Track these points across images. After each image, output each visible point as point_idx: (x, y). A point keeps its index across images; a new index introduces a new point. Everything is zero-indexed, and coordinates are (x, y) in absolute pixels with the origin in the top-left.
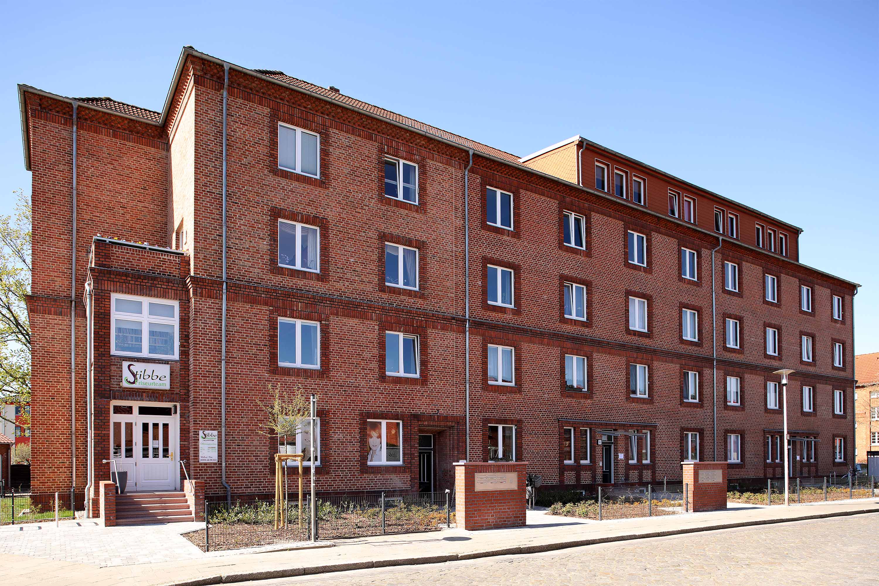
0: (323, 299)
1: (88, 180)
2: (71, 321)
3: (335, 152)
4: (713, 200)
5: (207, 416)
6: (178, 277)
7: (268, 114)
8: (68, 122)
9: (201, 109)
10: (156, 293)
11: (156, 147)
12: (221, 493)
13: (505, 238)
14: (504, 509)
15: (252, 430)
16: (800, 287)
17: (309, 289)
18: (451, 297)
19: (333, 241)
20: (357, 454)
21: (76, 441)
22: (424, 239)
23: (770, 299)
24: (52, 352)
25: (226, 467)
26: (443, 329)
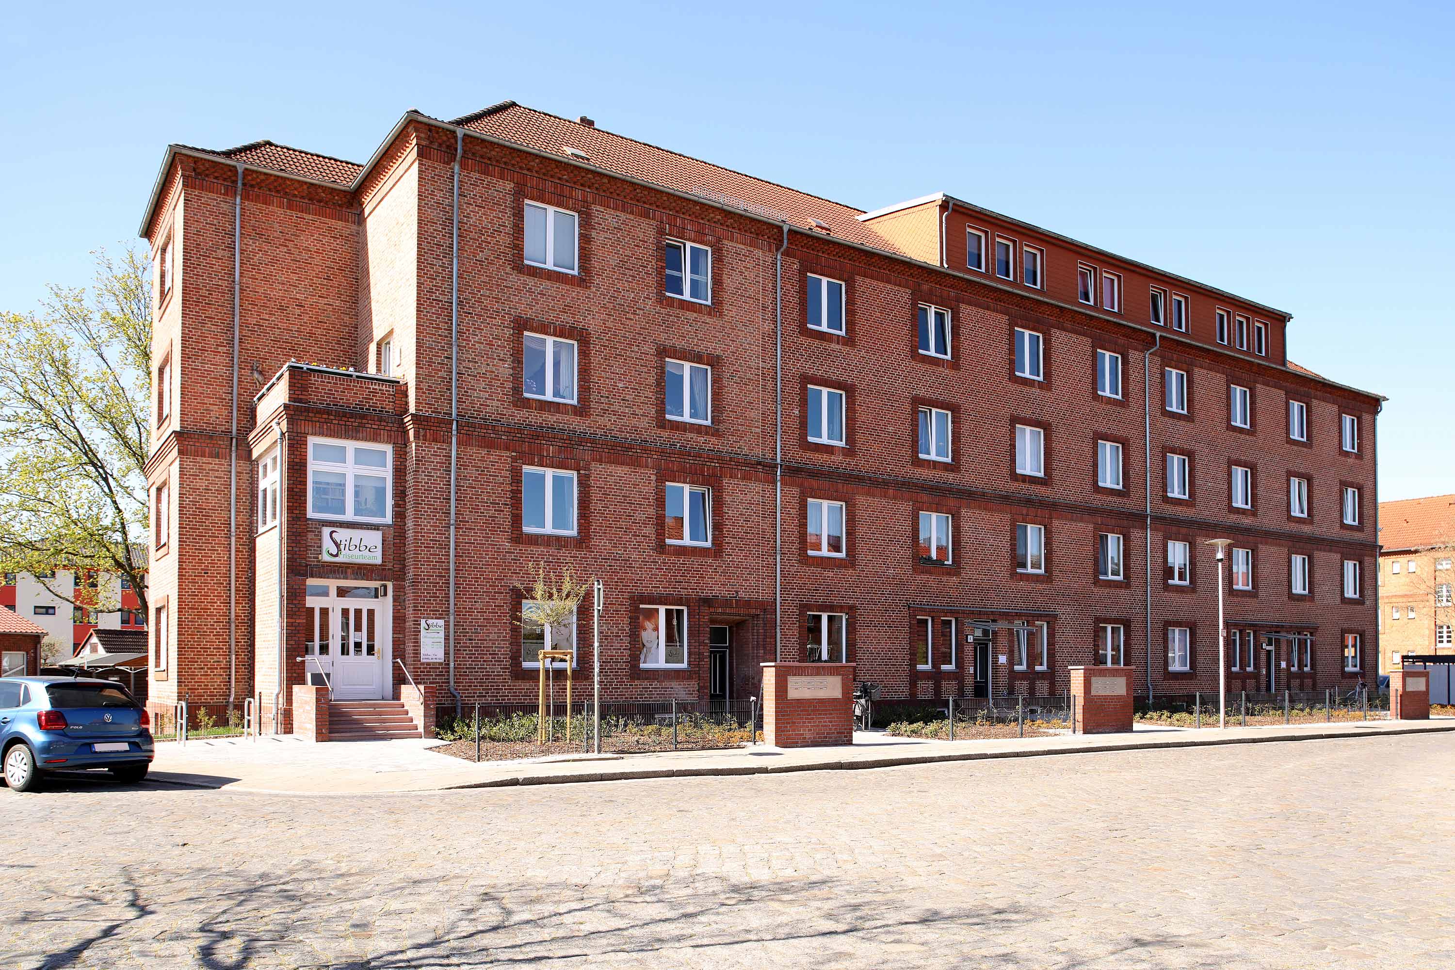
0: (582, 440)
1: (255, 269)
2: (231, 465)
3: (598, 237)
4: (1149, 277)
5: (430, 600)
6: (392, 413)
7: (511, 191)
8: (230, 191)
9: (425, 190)
10: (365, 434)
11: (343, 220)
12: (449, 704)
13: (834, 346)
14: (825, 722)
15: (488, 619)
16: (1287, 404)
17: (563, 426)
18: (756, 433)
19: (596, 359)
20: (627, 653)
21: (236, 632)
22: (719, 352)
23: (1238, 423)
24: (205, 509)
25: (455, 668)
26: (744, 478)
